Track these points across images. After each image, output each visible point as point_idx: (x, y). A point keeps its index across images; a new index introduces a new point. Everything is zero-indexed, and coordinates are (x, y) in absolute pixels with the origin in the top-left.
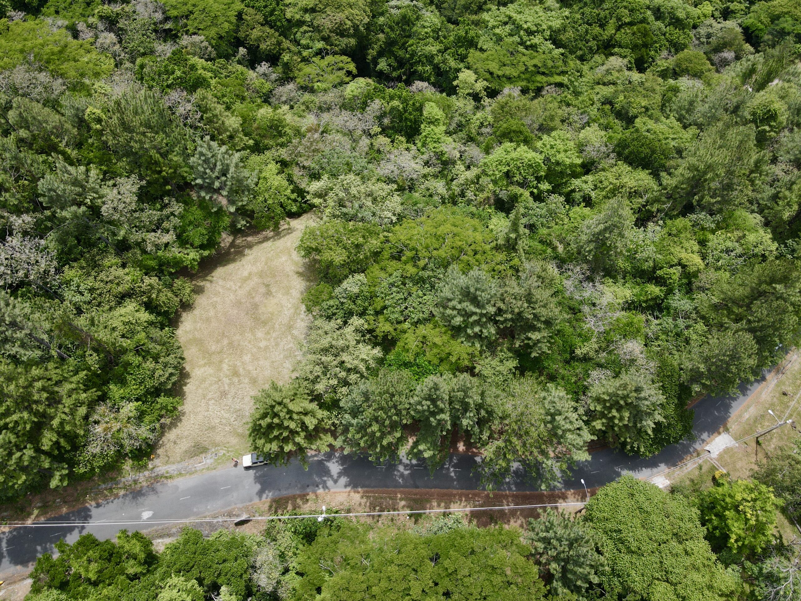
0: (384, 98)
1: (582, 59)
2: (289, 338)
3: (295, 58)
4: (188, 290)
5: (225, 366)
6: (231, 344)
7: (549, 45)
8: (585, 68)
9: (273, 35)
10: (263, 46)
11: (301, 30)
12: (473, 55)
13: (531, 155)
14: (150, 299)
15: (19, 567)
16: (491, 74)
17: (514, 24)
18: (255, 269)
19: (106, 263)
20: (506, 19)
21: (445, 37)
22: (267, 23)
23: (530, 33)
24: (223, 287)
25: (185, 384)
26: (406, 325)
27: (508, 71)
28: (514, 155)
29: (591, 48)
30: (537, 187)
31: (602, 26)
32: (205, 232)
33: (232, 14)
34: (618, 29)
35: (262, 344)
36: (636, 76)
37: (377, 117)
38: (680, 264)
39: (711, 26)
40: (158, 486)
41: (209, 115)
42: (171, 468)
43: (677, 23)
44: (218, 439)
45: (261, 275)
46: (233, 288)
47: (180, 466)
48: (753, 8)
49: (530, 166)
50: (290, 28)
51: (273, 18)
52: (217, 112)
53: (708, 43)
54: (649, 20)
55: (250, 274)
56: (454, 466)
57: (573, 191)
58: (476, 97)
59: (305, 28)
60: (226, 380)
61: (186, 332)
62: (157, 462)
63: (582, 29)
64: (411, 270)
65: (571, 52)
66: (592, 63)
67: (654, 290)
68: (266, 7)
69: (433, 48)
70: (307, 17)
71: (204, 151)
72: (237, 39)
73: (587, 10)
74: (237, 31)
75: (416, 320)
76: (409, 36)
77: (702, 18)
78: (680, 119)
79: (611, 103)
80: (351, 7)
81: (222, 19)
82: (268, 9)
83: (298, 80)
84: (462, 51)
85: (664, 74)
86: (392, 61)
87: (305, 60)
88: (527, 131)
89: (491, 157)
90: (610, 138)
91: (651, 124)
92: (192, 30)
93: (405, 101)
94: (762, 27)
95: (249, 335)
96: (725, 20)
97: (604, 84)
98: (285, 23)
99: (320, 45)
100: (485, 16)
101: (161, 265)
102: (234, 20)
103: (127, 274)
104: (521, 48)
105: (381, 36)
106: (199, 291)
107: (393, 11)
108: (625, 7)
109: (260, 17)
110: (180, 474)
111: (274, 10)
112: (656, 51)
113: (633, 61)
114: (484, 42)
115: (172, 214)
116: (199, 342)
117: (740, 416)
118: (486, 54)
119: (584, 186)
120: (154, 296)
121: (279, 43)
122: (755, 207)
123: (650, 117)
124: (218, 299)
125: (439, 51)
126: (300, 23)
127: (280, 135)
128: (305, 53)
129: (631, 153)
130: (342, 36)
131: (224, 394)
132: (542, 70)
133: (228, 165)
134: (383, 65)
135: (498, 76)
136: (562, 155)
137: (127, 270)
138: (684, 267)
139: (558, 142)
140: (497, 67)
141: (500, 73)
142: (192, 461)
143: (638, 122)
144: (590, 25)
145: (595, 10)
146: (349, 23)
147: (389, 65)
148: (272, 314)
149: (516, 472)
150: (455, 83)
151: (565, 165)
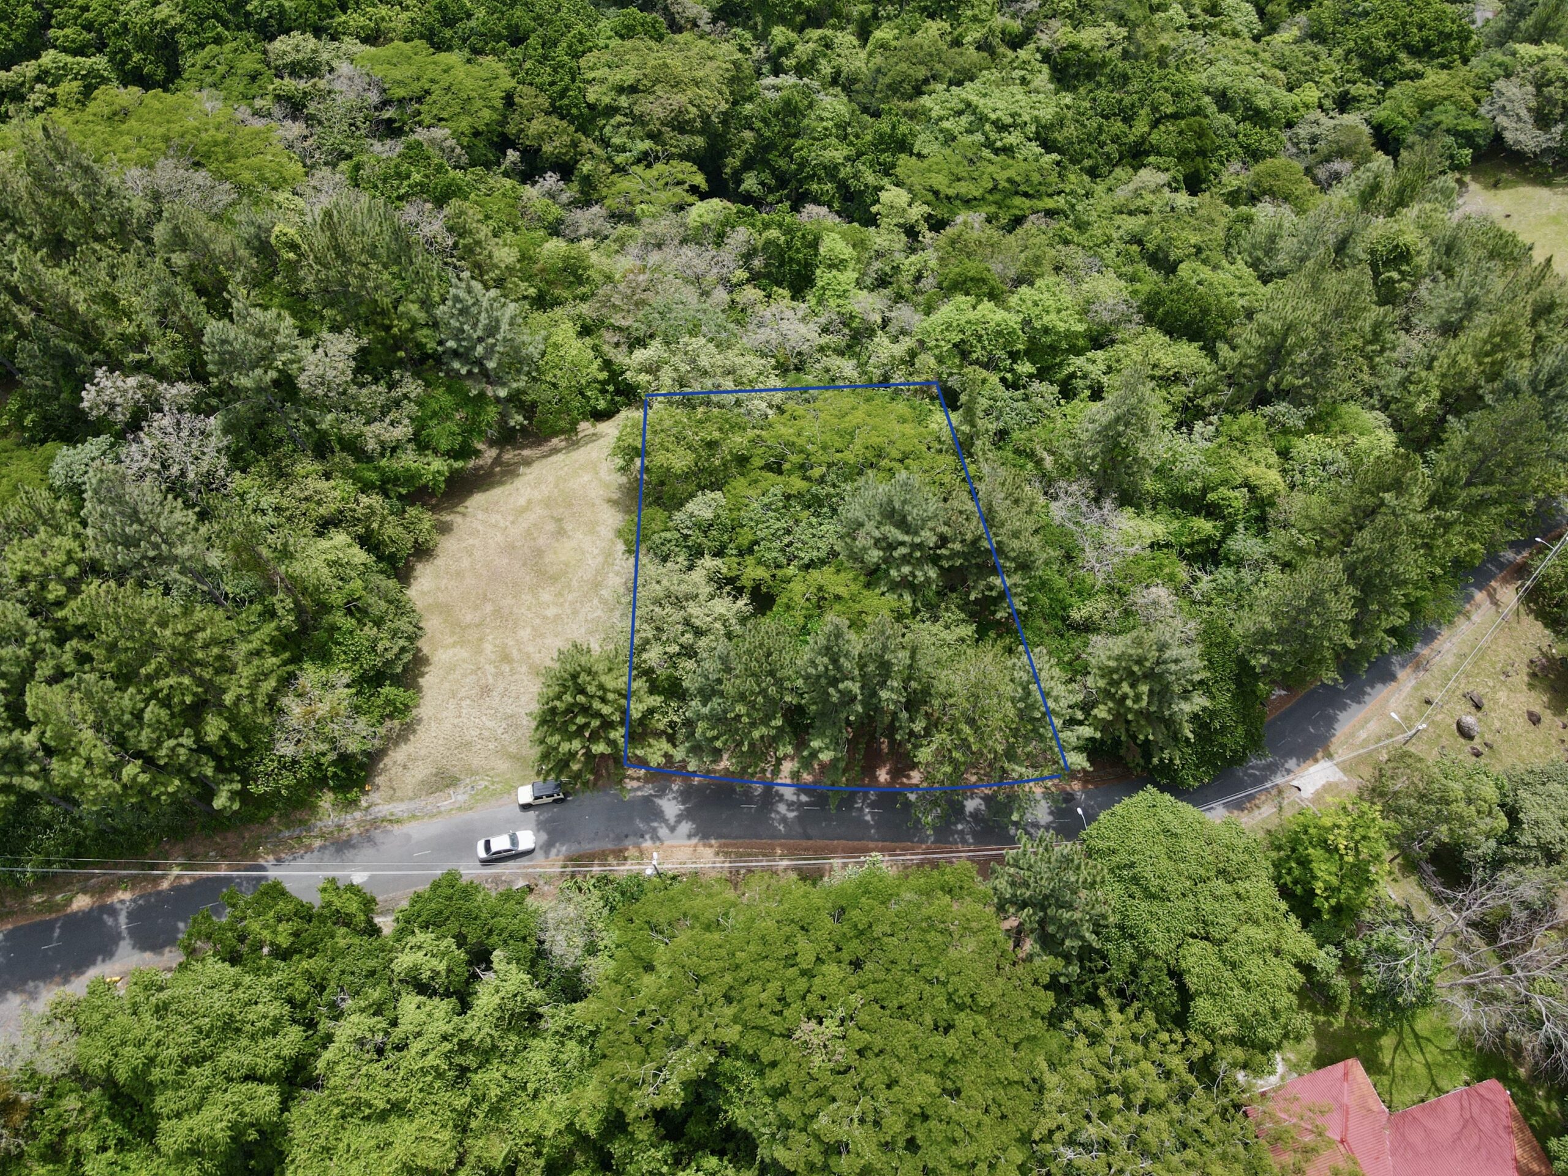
0: (753, 226)
1: (1093, 173)
2: (596, 601)
3: (602, 166)
4: (427, 525)
5: (488, 647)
6: (497, 612)
7: (1036, 148)
8: (1100, 188)
9: (564, 131)
10: (547, 148)
11: (613, 122)
12: (904, 163)
13: (1000, 315)
14: (369, 532)
15: (148, 955)
16: (936, 193)
17: (974, 113)
18: (537, 495)
19: (298, 468)
20: (962, 106)
21: (857, 136)
22: (555, 110)
23: (1001, 127)
24: (484, 522)
25: (422, 675)
26: (791, 570)
27: (965, 188)
28: (971, 315)
29: (1108, 156)
30: (1011, 370)
31: (1128, 120)
32: (456, 429)
33: (496, 96)
34: (1155, 124)
35: (551, 612)
36: (1183, 199)
37: (743, 256)
38: (1246, 484)
39: (1317, 122)
40: (377, 834)
41: (468, 240)
42: (399, 808)
43: (1257, 116)
44: (476, 762)
45: (548, 503)
46: (502, 524)
47: (412, 805)
48: (1392, 92)
49: (999, 333)
50: (594, 119)
51: (566, 101)
52: (481, 236)
53: (1313, 151)
54: (1208, 111)
55: (529, 502)
56: (870, 806)
57: (1073, 376)
58: (911, 232)
59: (619, 118)
60: (491, 669)
61: (422, 593)
62: (374, 797)
63: (1093, 124)
64: (797, 484)
65: (1074, 161)
66: (1110, 181)
67: (1205, 526)
68: (552, 83)
69: (837, 153)
70: (623, 101)
71: (462, 294)
72: (504, 136)
73: (1101, 94)
74: (504, 122)
75: (806, 561)
76: (796, 135)
77: (1302, 110)
78: (1254, 265)
79: (1140, 242)
80: (697, 85)
81: (479, 103)
82: (556, 88)
83: (607, 202)
84: (886, 157)
85: (1233, 198)
86: (767, 177)
87: (620, 169)
88: (994, 279)
89: (933, 317)
90: (1135, 292)
91: (1206, 273)
92: (427, 122)
93: (789, 231)
94: (1405, 122)
95: (527, 598)
96: (1342, 111)
97: (1131, 213)
98: (586, 111)
99: (646, 145)
100: (925, 101)
101: (384, 482)
102: (499, 104)
103: (334, 488)
104: (987, 153)
105: (748, 134)
106: (444, 529)
107: (769, 95)
108: (1166, 90)
109: (543, 101)
110: (414, 817)
111: (566, 89)
112: (1222, 163)
113: (1181, 178)
114: (925, 142)
115: (406, 396)
116: (444, 609)
117: (1352, 735)
118: (926, 163)
119: (1090, 367)
120: (375, 525)
121: (575, 144)
122: (1375, 401)
123: (1205, 262)
124: (476, 542)
125: (848, 158)
126: (611, 111)
127: (580, 281)
128: (619, 159)
129: (1167, 313)
130: (682, 131)
131: (486, 691)
132: (1023, 188)
133: (497, 321)
134: (750, 183)
135: (948, 198)
136: (1053, 316)
137: (332, 483)
138: (1252, 489)
139: (1046, 295)
140: (946, 182)
141: (951, 192)
142: (431, 799)
143: (1184, 269)
144: (1107, 118)
145: (1116, 95)
146: (693, 110)
147: (763, 184)
148: (567, 565)
149: (975, 815)
150: (874, 209)
151: (1058, 333)
